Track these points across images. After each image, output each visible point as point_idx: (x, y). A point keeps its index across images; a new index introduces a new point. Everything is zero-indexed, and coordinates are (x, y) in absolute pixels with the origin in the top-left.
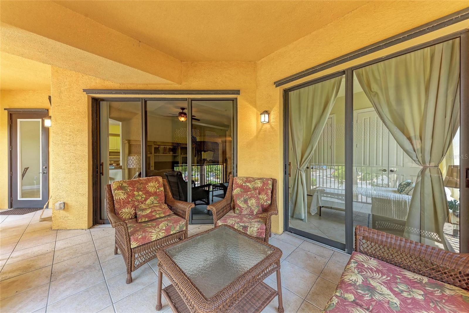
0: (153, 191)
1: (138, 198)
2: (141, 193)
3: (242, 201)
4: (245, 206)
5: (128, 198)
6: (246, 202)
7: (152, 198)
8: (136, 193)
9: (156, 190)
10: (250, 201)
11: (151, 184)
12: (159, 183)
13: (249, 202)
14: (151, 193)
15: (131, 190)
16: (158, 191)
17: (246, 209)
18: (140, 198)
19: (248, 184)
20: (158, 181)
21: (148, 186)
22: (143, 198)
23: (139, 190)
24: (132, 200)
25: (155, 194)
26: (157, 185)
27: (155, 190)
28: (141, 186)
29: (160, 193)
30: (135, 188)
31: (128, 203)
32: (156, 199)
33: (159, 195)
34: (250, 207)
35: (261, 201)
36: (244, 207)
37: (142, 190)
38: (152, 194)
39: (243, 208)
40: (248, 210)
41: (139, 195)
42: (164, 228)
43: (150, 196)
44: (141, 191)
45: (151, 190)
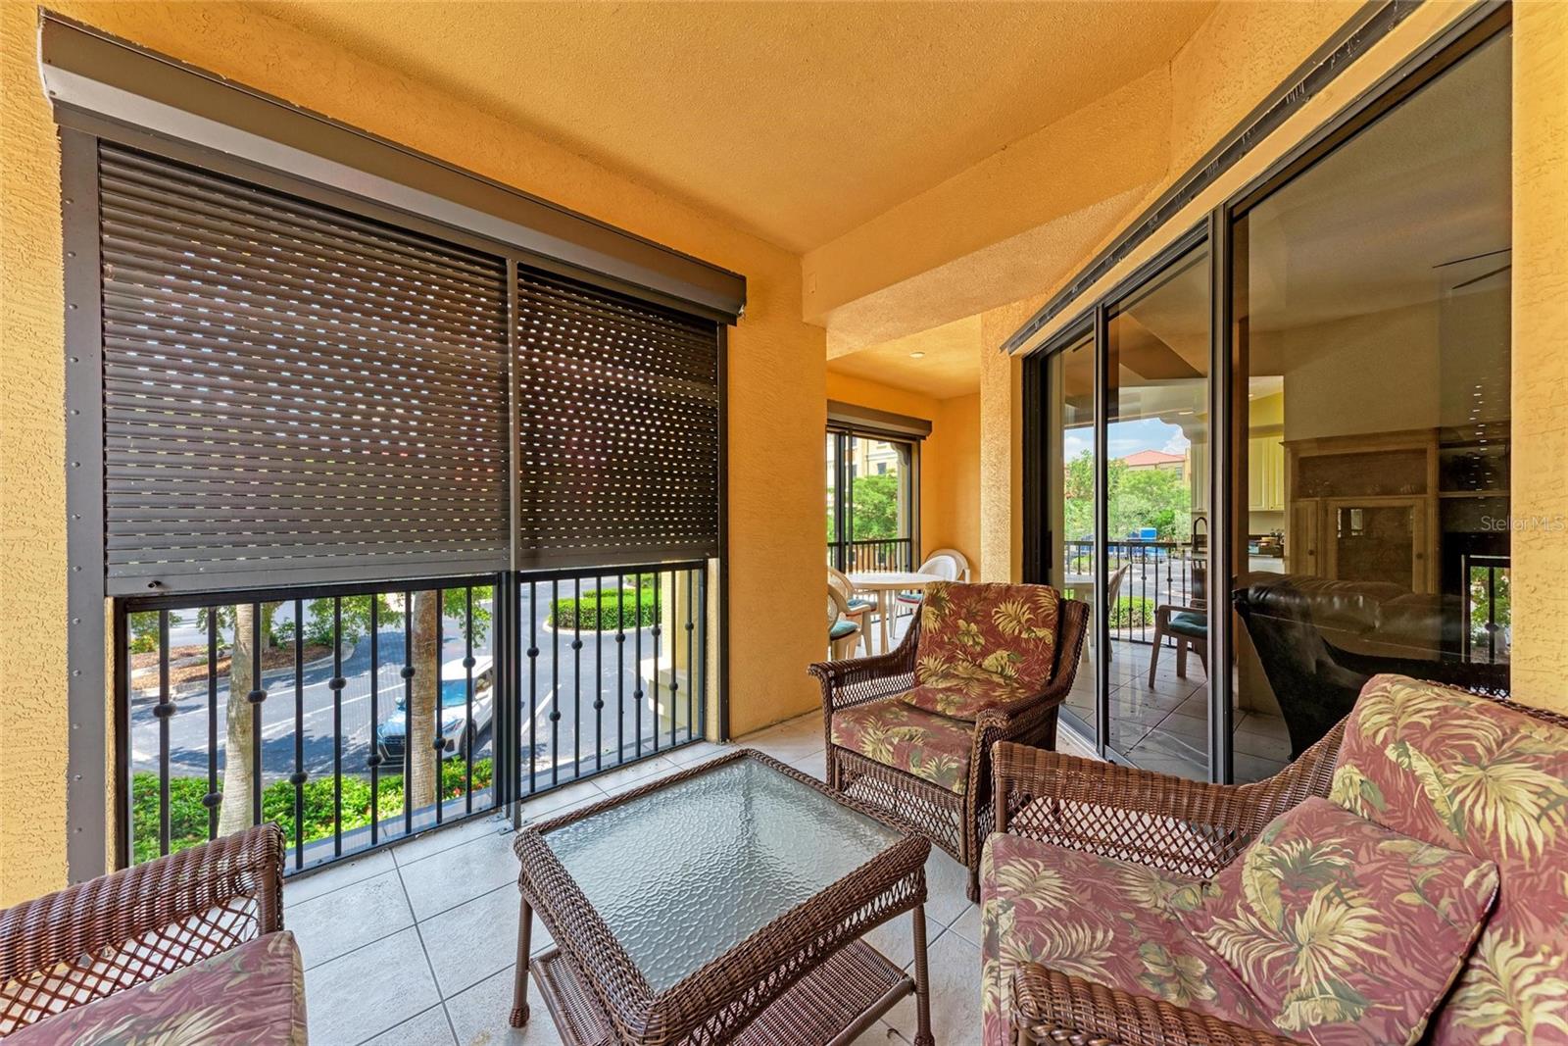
0: (1008, 631)
1: (966, 639)
2: (974, 627)
3: (1279, 863)
4: (1271, 909)
5: (942, 631)
6: (1296, 887)
7: (1002, 654)
8: (961, 622)
9: (1020, 632)
10: (1328, 899)
11: (1010, 606)
12: (1033, 610)
13: (1315, 905)
14: (1001, 635)
15: (953, 613)
16: (1024, 635)
17: (1256, 930)
18: (971, 643)
19: (1422, 766)
20: (1035, 602)
21: (997, 612)
22: (978, 644)
23: (970, 618)
24: (951, 643)
25: (1014, 644)
26: (1027, 616)
27: (1017, 632)
28: (979, 607)
29: (1032, 646)
30: (962, 607)
31: (941, 645)
32: (1014, 663)
33: (1025, 652)
34: (1294, 939)
35: (1487, 1008)
36: (1256, 907)
37: (979, 618)
38: (1006, 641)
39: (1248, 909)
40: (1259, 946)
41: (968, 633)
42: (896, 741)
43: (999, 646)
44: (977, 623)
45: (1006, 626)
